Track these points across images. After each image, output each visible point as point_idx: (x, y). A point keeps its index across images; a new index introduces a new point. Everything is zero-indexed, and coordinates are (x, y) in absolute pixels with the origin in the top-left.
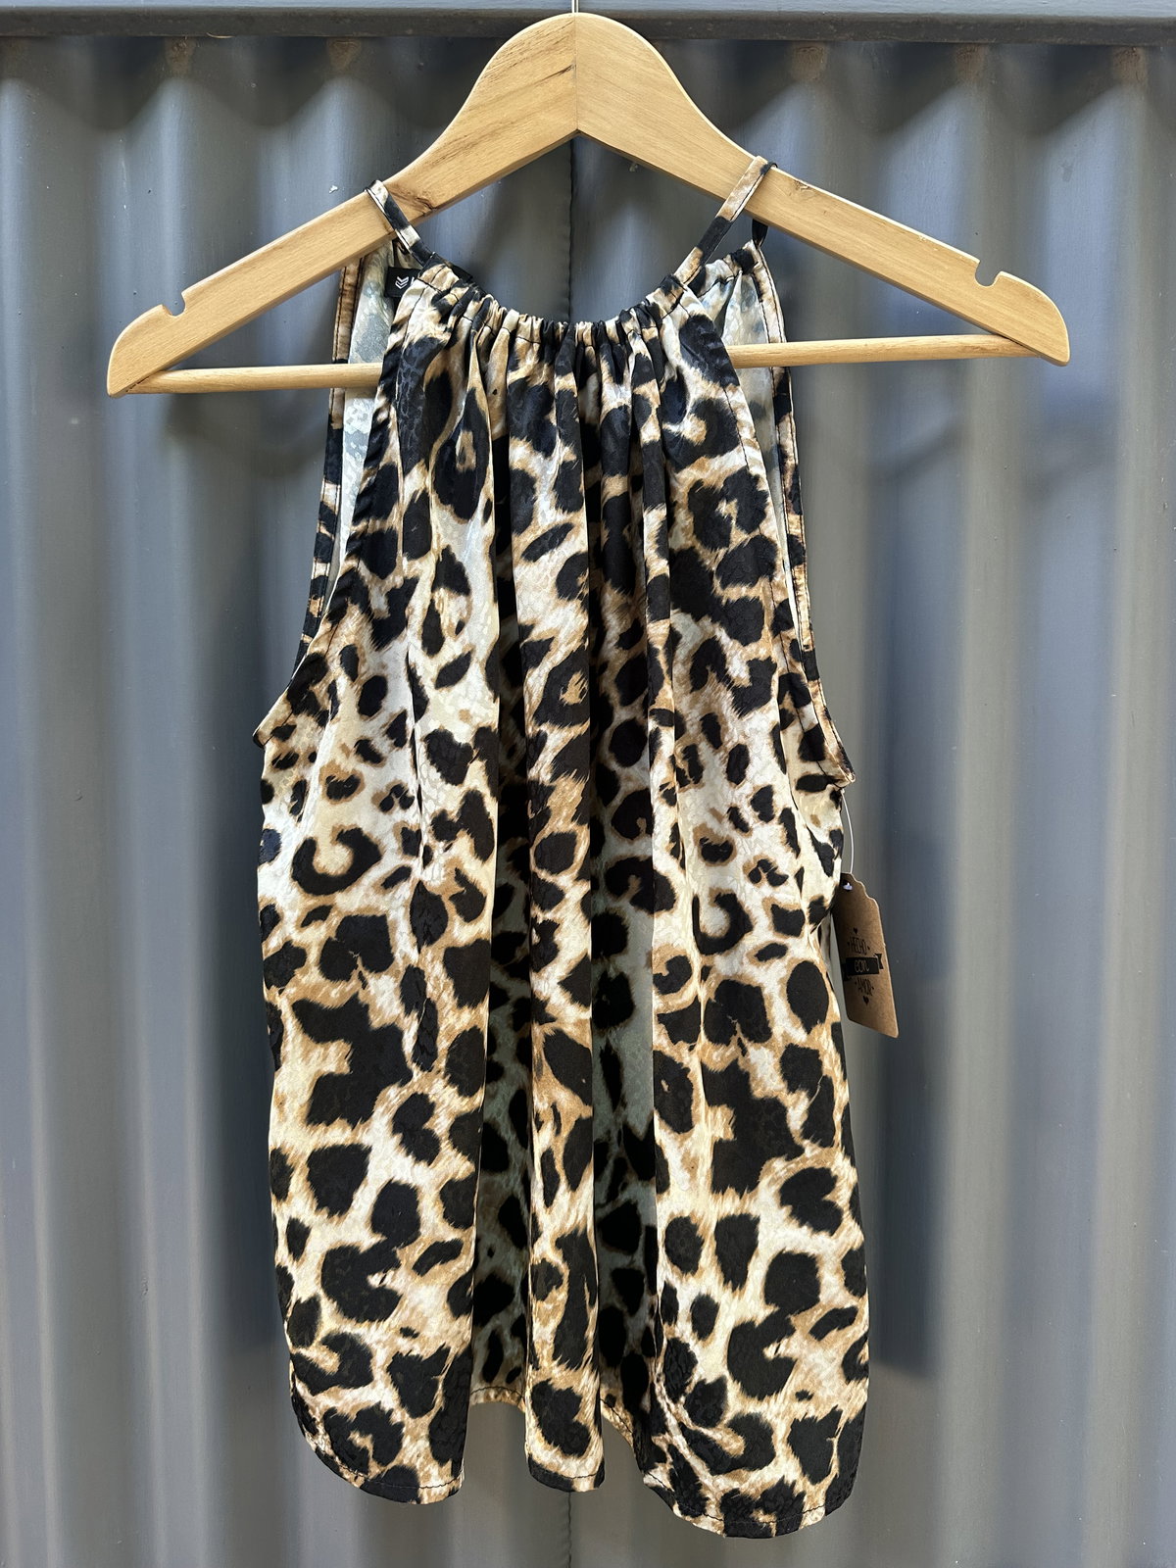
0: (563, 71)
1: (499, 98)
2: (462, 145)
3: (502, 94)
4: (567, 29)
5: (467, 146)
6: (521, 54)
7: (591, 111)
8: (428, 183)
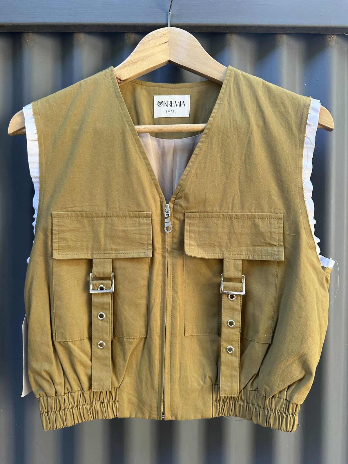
0: (165, 43)
1: (144, 50)
2: (132, 62)
3: (146, 49)
4: (167, 31)
5: (134, 63)
6: (152, 37)
7: (174, 54)
8: (120, 73)
